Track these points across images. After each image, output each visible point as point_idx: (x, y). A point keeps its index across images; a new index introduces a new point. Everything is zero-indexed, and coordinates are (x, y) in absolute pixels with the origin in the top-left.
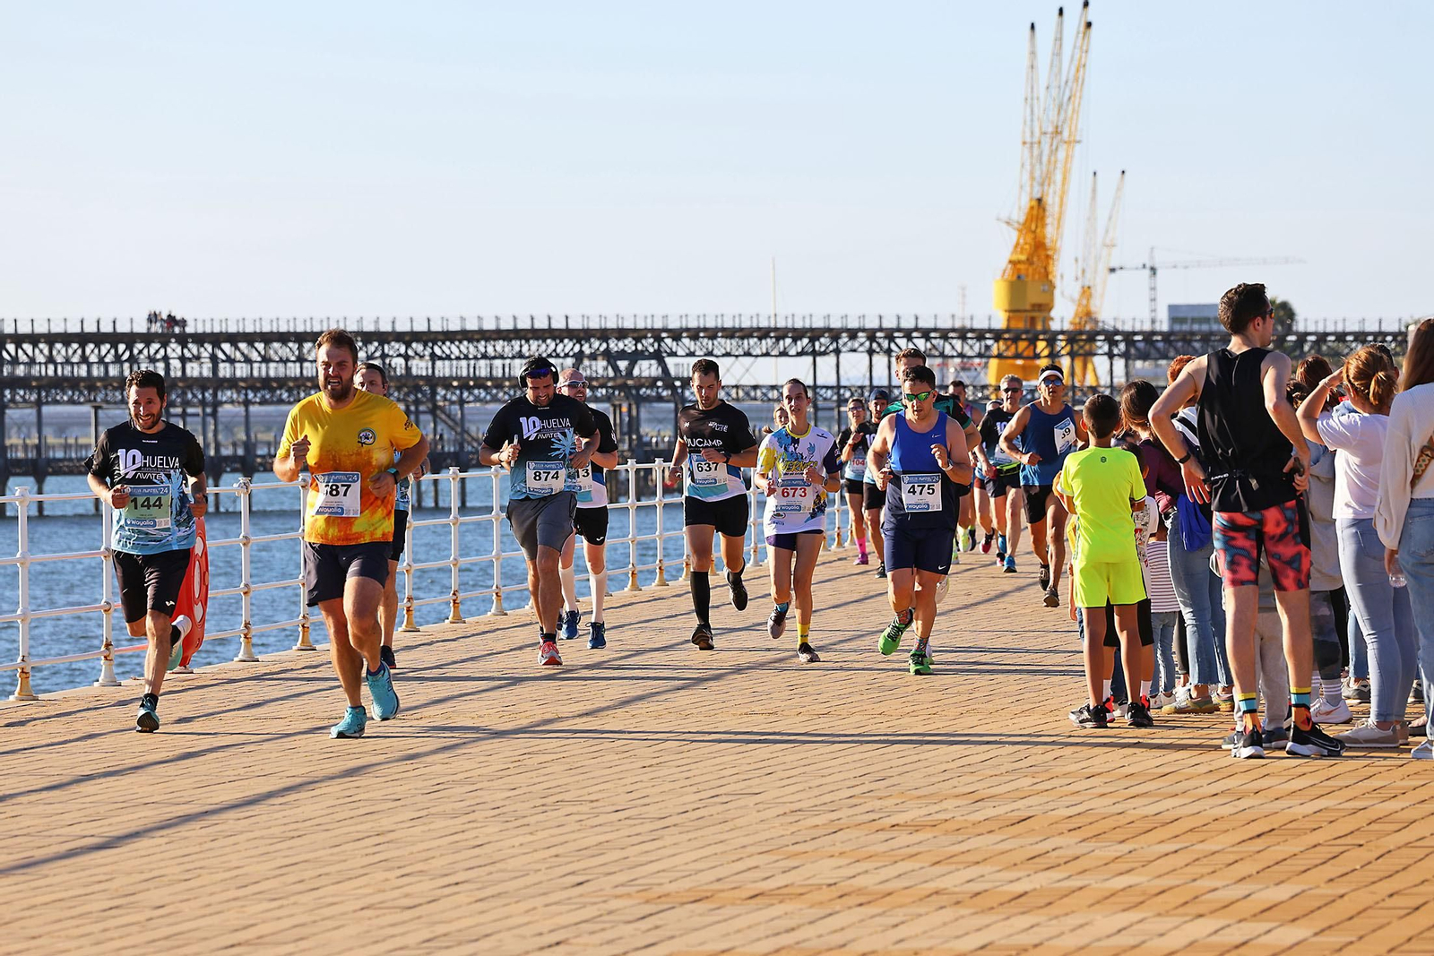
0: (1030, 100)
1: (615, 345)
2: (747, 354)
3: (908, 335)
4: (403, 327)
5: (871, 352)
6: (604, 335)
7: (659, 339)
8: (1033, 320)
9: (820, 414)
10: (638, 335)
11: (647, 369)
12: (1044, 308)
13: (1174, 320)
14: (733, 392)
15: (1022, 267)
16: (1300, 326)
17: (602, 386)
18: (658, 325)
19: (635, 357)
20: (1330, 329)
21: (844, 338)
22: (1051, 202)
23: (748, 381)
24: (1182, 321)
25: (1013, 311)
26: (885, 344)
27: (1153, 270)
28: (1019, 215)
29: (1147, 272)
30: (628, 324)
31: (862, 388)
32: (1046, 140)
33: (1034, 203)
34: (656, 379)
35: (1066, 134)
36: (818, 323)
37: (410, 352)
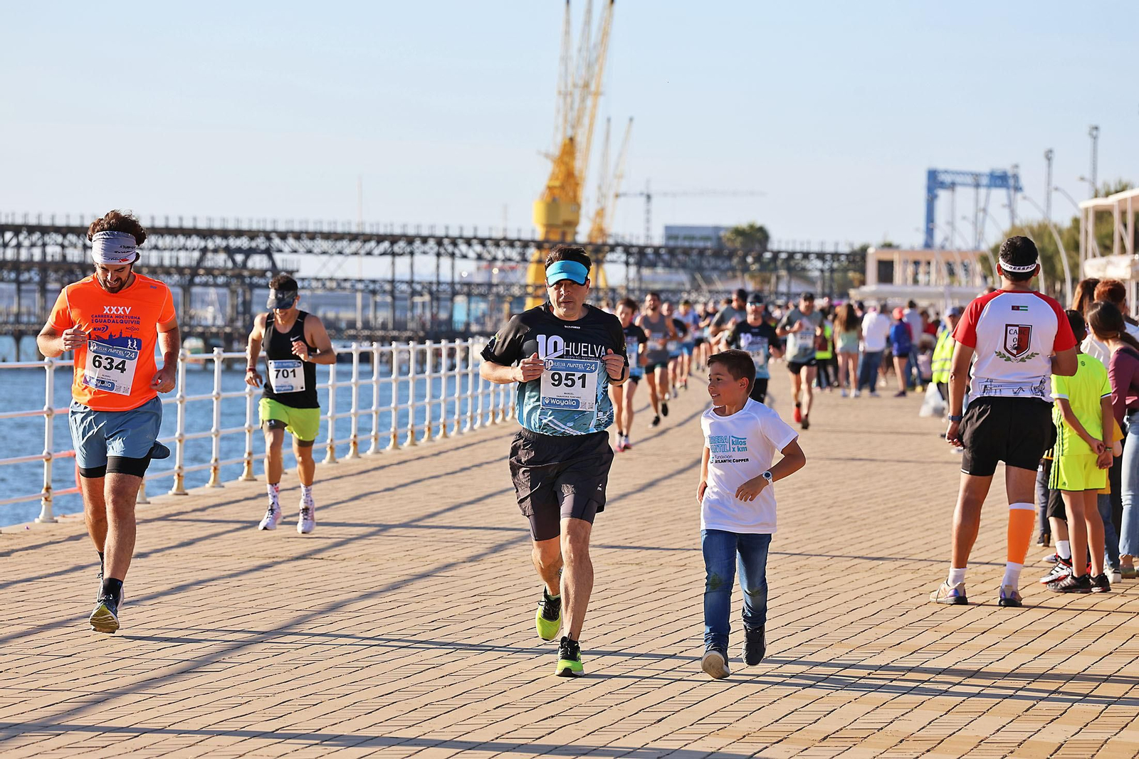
0: (565, 59)
1: (234, 243)
2: (340, 253)
3: (468, 242)
4: (61, 222)
5: (438, 255)
6: (225, 234)
7: (269, 238)
8: (564, 234)
9: (398, 303)
10: (252, 235)
11: (258, 262)
12: (572, 224)
13: (669, 237)
14: (328, 284)
15: (557, 192)
16: (774, 245)
17: (223, 274)
18: (269, 227)
19: (249, 252)
20: (798, 248)
21: (418, 243)
22: (581, 139)
23: (340, 275)
24: (676, 238)
25: (549, 227)
26: (450, 248)
27: (649, 197)
28: (555, 151)
29: (643, 199)
30: (245, 226)
31: (431, 283)
32: (577, 93)
33: (567, 141)
34: (266, 271)
35: (593, 88)
36: (397, 231)
37: (66, 243)
